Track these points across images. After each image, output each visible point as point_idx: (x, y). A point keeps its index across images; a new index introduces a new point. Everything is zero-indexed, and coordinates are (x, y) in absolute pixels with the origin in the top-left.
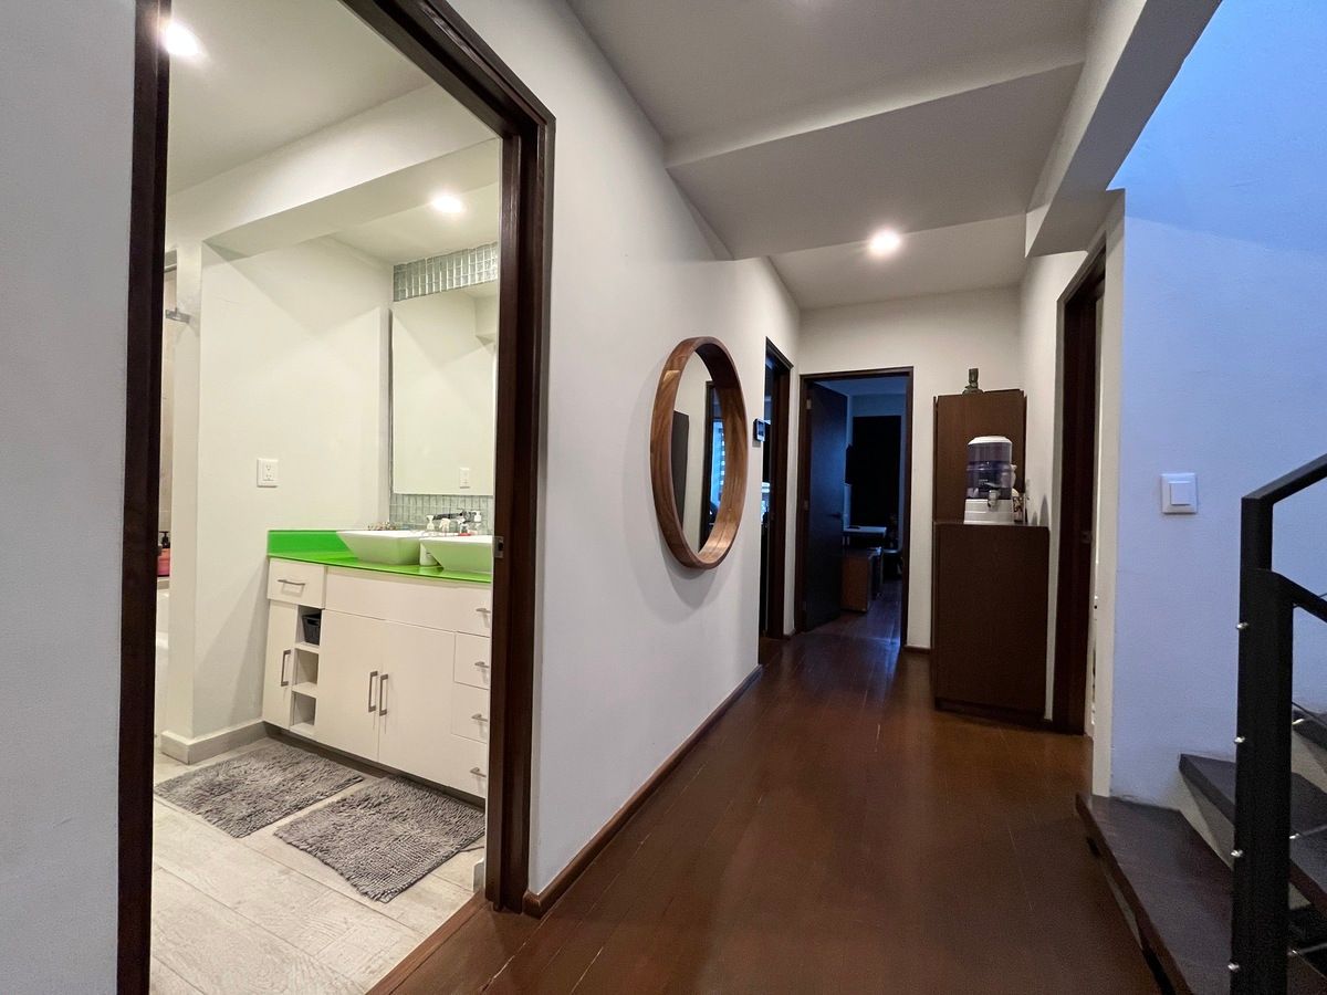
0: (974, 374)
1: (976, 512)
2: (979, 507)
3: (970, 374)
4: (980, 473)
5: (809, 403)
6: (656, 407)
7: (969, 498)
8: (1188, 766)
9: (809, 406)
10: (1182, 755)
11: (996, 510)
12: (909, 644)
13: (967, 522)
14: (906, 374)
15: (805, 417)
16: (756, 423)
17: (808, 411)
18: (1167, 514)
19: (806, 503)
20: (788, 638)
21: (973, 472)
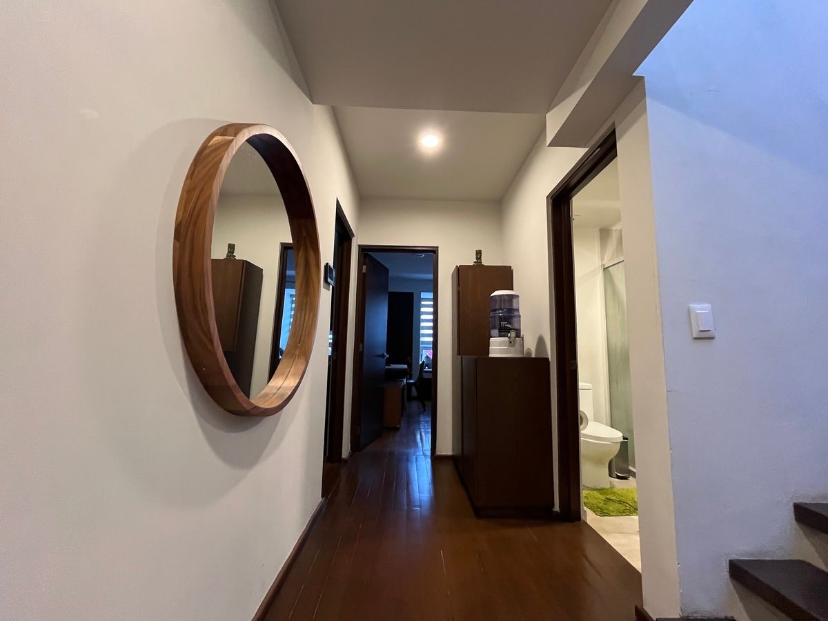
0: (479, 253)
1: (498, 347)
2: (501, 344)
3: (477, 254)
4: (500, 318)
5: (364, 267)
6: (191, 175)
7: (492, 337)
8: (740, 572)
9: (364, 270)
10: (730, 561)
11: (514, 346)
12: (438, 453)
13: (491, 355)
14: (433, 251)
15: (362, 278)
16: (327, 265)
17: (364, 274)
18: (696, 339)
19: (361, 345)
20: (346, 461)
21: (494, 317)
